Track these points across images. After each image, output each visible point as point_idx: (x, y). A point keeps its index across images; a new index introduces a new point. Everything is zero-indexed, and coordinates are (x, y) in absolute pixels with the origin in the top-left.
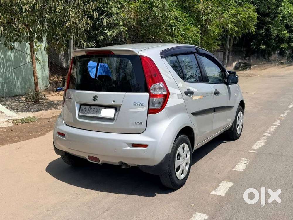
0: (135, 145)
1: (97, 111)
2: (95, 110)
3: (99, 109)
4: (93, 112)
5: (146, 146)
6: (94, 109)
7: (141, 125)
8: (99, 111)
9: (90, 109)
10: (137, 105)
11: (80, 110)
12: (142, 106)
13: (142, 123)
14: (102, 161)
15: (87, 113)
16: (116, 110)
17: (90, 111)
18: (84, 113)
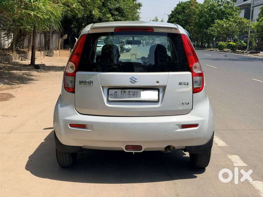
0: (184, 126)
1: (134, 95)
2: (131, 93)
3: (137, 92)
4: (129, 95)
5: (196, 125)
6: (129, 92)
7: (188, 105)
8: (137, 94)
9: (123, 92)
10: (183, 84)
11: (108, 95)
12: (187, 86)
13: (189, 103)
14: (145, 149)
15: (121, 98)
16: (159, 92)
17: (124, 95)
18: (116, 98)
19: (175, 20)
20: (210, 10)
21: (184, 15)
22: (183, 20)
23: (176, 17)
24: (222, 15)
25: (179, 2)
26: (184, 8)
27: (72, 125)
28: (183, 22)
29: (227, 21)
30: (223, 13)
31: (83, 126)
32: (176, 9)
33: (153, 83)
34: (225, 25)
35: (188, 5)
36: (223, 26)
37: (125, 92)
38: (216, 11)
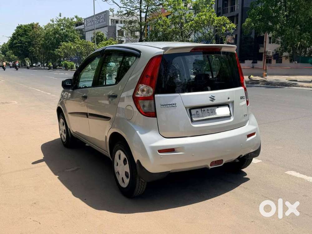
3: (213, 109)
4: (208, 113)
5: (254, 134)
6: (208, 110)
8: (214, 112)
10: (242, 99)
11: (191, 115)
12: (244, 100)
13: (247, 115)
15: (203, 117)
16: (229, 107)
17: (204, 113)
18: (199, 117)
19: (18, 41)
20: (55, 34)
21: (26, 38)
22: (26, 42)
23: (19, 39)
24: (65, 38)
25: (19, 25)
26: (25, 31)
27: (160, 151)
28: (26, 43)
29: (74, 44)
30: (66, 36)
31: (172, 150)
32: (17, 31)
33: (225, 100)
34: (72, 47)
35: (29, 28)
36: (71, 48)
37: (204, 110)
38: (60, 34)
